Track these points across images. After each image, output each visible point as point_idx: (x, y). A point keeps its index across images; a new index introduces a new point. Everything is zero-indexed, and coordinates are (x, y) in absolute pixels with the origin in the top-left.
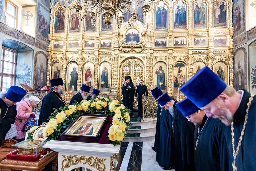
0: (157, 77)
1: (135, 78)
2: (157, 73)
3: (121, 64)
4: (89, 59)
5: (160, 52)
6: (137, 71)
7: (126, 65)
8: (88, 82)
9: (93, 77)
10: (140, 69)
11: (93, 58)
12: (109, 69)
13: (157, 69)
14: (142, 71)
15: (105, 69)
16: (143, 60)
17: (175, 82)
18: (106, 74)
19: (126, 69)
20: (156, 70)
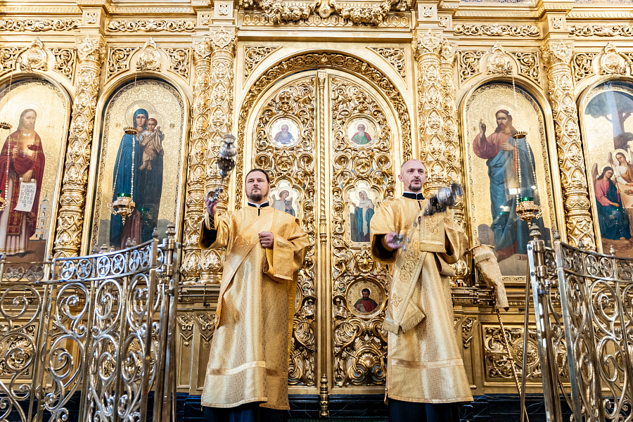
0: (490, 174)
1: (341, 182)
2: (486, 149)
3: (252, 97)
4: (34, 61)
5: (495, 31)
6: (355, 139)
7: (281, 107)
8: (13, 212)
9: (52, 177)
10: (374, 131)
11: (68, 60)
12: (172, 126)
13: (483, 128)
14: (386, 138)
15: (144, 126)
16: (391, 73)
17: (606, 202)
18: (145, 157)
19: (285, 129)
20: (478, 131)
